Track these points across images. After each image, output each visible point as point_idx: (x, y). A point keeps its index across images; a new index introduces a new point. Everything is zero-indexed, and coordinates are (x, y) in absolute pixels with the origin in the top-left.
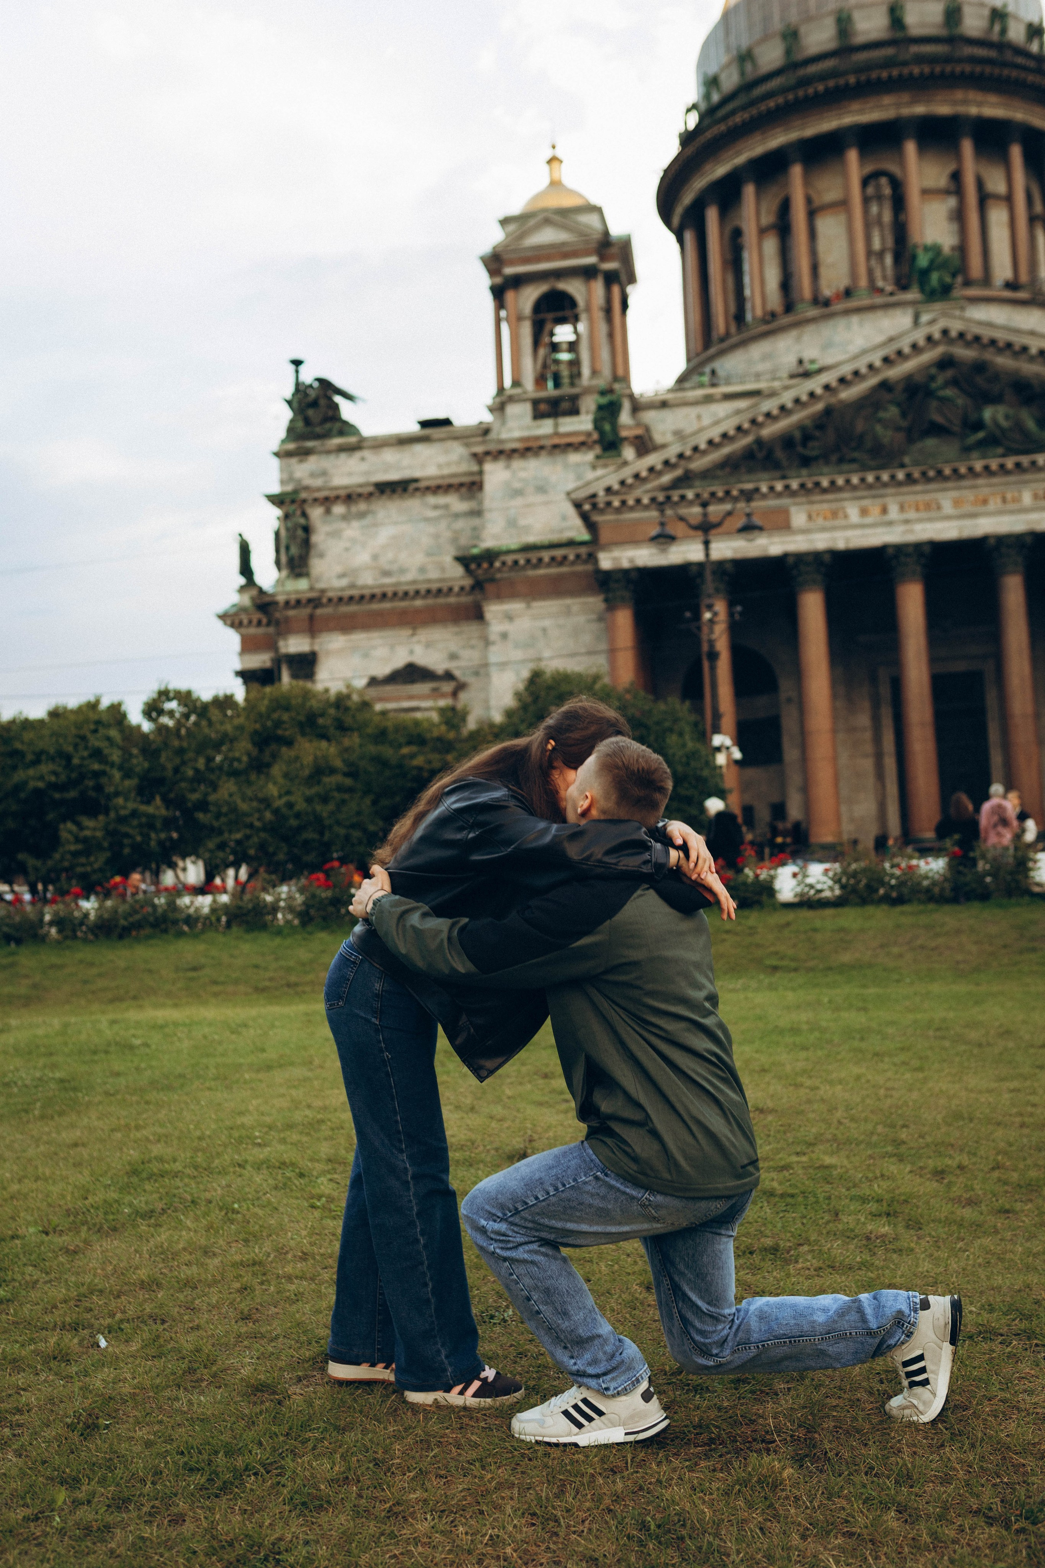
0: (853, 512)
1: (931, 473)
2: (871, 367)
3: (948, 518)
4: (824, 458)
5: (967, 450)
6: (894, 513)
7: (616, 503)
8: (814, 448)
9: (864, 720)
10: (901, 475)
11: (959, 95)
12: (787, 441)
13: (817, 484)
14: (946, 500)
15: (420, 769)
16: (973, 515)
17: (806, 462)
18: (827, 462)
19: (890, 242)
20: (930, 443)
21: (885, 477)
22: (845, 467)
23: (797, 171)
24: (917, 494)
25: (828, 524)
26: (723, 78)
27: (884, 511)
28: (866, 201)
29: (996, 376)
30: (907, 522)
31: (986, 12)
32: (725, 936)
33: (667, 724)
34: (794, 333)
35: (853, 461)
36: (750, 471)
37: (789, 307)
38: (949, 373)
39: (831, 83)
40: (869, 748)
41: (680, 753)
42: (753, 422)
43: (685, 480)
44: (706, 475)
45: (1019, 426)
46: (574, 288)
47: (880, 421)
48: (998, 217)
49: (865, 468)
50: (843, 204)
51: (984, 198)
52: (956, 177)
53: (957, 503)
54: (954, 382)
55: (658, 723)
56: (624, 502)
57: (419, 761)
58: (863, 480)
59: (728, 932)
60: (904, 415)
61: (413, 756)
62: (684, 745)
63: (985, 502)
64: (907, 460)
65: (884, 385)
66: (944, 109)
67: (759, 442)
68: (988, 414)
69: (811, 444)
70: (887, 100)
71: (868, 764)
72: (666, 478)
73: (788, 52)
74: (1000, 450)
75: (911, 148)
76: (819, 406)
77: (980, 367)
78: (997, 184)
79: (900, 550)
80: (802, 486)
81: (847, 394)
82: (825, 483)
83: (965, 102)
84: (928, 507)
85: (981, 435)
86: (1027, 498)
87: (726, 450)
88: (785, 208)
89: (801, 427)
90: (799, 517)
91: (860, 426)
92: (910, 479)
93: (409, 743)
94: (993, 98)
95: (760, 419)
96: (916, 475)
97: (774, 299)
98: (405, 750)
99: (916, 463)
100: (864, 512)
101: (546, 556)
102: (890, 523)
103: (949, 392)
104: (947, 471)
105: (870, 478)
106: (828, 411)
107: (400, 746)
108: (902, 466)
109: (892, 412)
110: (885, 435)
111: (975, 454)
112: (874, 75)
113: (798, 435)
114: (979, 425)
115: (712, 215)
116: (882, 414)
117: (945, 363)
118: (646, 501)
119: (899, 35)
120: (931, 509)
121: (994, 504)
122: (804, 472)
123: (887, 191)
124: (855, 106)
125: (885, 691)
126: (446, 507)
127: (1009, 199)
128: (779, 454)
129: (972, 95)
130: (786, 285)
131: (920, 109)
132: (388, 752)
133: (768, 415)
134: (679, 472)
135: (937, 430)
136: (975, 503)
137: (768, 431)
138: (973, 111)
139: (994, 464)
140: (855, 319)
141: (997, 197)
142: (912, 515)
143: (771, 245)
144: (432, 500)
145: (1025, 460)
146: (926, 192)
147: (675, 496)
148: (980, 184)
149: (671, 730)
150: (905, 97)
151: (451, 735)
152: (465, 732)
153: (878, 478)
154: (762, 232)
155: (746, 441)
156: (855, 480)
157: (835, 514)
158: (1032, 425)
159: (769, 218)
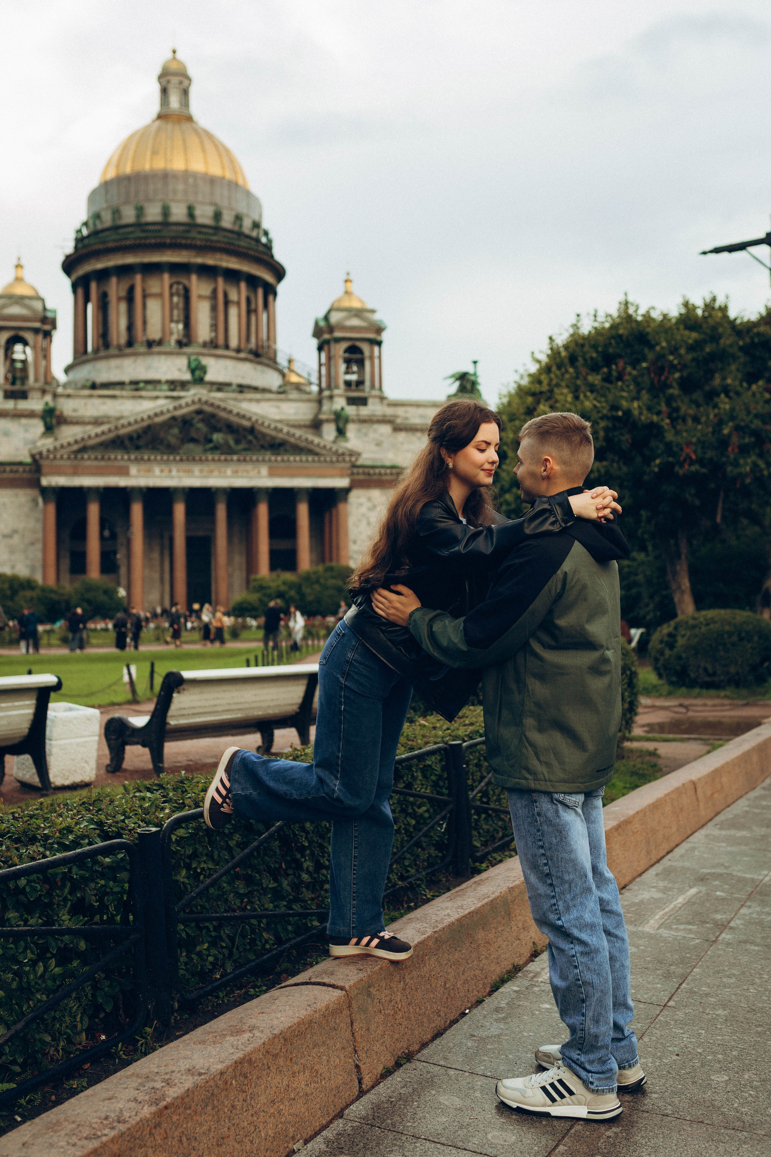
0: (157, 470)
1: (191, 458)
3: (197, 477)
4: (146, 447)
5: (205, 451)
6: (174, 473)
7: (51, 456)
8: (141, 443)
9: (156, 555)
10: (178, 458)
11: (218, 256)
12: (130, 437)
13: (142, 458)
14: (196, 469)
16: (207, 478)
17: (138, 448)
18: (147, 449)
19: (181, 317)
20: (191, 446)
21: (171, 457)
22: (155, 452)
23: (138, 278)
24: (185, 466)
25: (146, 476)
26: (103, 217)
27: (170, 471)
28: (172, 295)
29: (219, 420)
30: (179, 477)
31: (234, 216)
34: (131, 359)
35: (158, 449)
36: (113, 449)
37: (130, 343)
38: (200, 417)
39: (158, 240)
40: (158, 568)
43: (84, 449)
44: (93, 448)
45: (227, 443)
46: (29, 336)
47: (170, 433)
48: (233, 312)
49: (163, 453)
50: (160, 295)
51: (227, 303)
52: (215, 291)
53: (201, 471)
54: (202, 420)
56: (55, 457)
58: (162, 458)
60: (180, 432)
63: (212, 471)
64: (181, 451)
65: (174, 418)
66: (210, 262)
67: (118, 437)
68: (215, 436)
69: (140, 440)
70: (185, 253)
71: (156, 576)
72: (75, 447)
73: (138, 216)
74: (218, 452)
75: (194, 278)
76: (145, 424)
77: (213, 416)
78: (233, 296)
79: (176, 489)
80: (136, 458)
81: (157, 421)
82: (146, 457)
83: (221, 260)
85: (211, 445)
86: (229, 472)
87: (103, 438)
88: (131, 290)
89: (136, 431)
90: (133, 470)
91: (162, 434)
92: (181, 460)
94: (233, 259)
96: (184, 458)
97: (123, 339)
99: (184, 454)
100: (162, 471)
101: (8, 469)
102: (172, 477)
103: (200, 425)
104: (197, 458)
105: (165, 457)
106: (149, 428)
108: (178, 454)
109: (175, 431)
110: (173, 441)
111: (209, 453)
112: (179, 241)
113: (135, 435)
114: (210, 441)
115: (93, 285)
116: (171, 431)
117: (199, 412)
118: (65, 456)
119: (192, 221)
120: (189, 472)
121: (216, 473)
122: (137, 452)
123: (182, 292)
124: (169, 253)
125: (167, 542)
127: (238, 303)
128: (127, 442)
129: (225, 257)
130: (130, 328)
131: (199, 260)
133: (123, 426)
134: (81, 445)
135: (193, 440)
136: (208, 472)
137: (123, 432)
139: (216, 458)
140: (163, 358)
141: (233, 302)
142: (181, 474)
143: (123, 307)
145: (229, 457)
146: (200, 297)
147: (79, 456)
148: (226, 295)
150: (193, 253)
153: (168, 458)
154: (119, 299)
155: (111, 436)
156: (158, 458)
157: (149, 471)
158: (232, 443)
159: (123, 293)
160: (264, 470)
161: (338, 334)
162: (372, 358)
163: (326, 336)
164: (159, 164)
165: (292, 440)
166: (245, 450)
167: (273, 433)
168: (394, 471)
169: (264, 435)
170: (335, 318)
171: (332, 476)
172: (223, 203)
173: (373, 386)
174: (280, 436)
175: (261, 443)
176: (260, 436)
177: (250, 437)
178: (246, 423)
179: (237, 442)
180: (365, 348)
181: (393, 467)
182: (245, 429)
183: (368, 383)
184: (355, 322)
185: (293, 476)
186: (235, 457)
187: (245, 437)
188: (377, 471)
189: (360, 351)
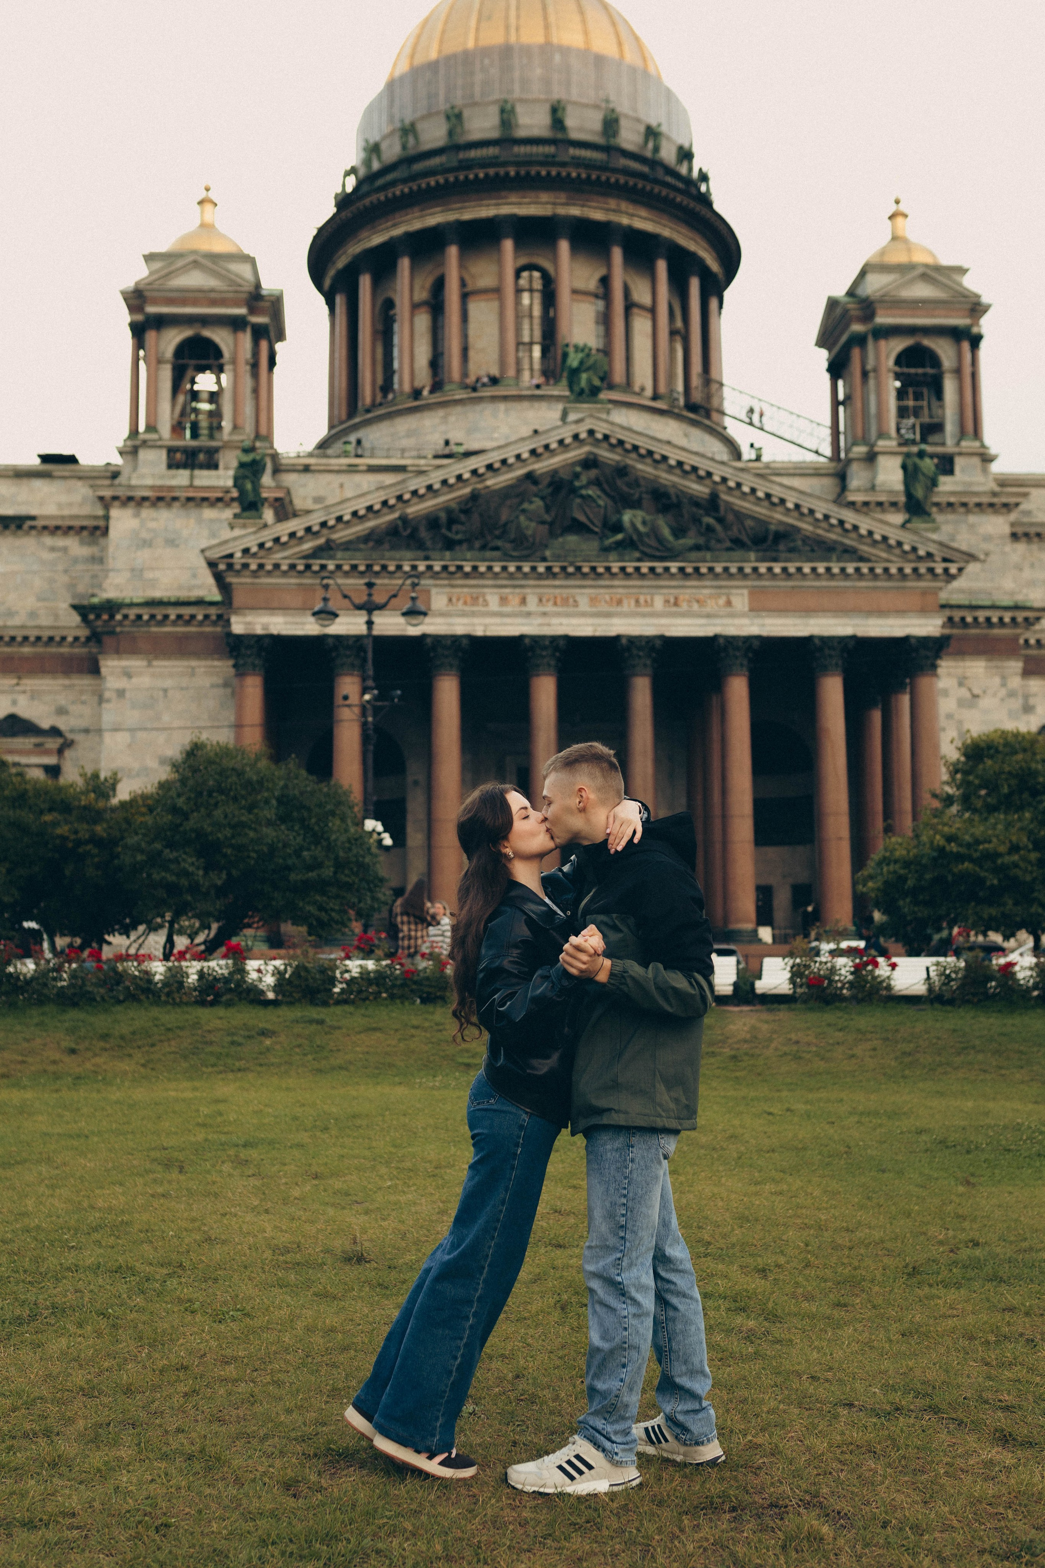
0: (493, 599)
1: (571, 570)
2: (518, 457)
3: (584, 615)
4: (468, 541)
5: (606, 550)
6: (532, 604)
7: (253, 566)
8: (458, 532)
10: (540, 568)
11: (612, 203)
12: (432, 522)
13: (460, 568)
14: (583, 595)
15: (64, 838)
16: (608, 615)
17: (450, 545)
18: (471, 548)
19: (538, 335)
20: (572, 539)
21: (526, 568)
22: (488, 554)
23: (453, 251)
24: (555, 589)
25: (467, 608)
26: (384, 146)
27: (523, 601)
28: (519, 291)
29: (636, 483)
30: (544, 614)
31: (642, 129)
32: (413, 1031)
33: (329, 807)
34: (441, 413)
35: (497, 548)
36: (393, 548)
37: (437, 386)
38: (593, 473)
39: (492, 171)
41: (343, 838)
42: (400, 498)
43: (327, 549)
44: (348, 546)
45: (655, 532)
46: (221, 337)
47: (523, 511)
48: (641, 325)
49: (506, 557)
50: (497, 291)
51: (630, 306)
52: (605, 281)
53: (593, 600)
54: (597, 482)
55: (320, 805)
56: (261, 566)
57: (63, 830)
58: (504, 568)
59: (416, 1027)
60: (548, 509)
61: (55, 824)
62: (346, 831)
63: (619, 602)
64: (548, 553)
65: (530, 477)
66: (598, 215)
67: (404, 519)
68: (627, 517)
69: (455, 527)
70: (544, 197)
72: (308, 546)
73: (451, 133)
74: (635, 554)
75: (564, 246)
76: (467, 490)
77: (622, 471)
78: (642, 294)
79: (537, 641)
80: (445, 568)
81: (494, 482)
82: (467, 568)
83: (617, 211)
84: (565, 601)
85: (620, 537)
86: (658, 603)
87: (371, 524)
88: (439, 286)
89: (446, 510)
90: (439, 599)
91: (504, 515)
92: (549, 573)
93: (51, 810)
94: (643, 213)
95: (407, 496)
96: (555, 569)
97: (423, 377)
98: (48, 818)
99: (557, 558)
100: (503, 600)
101: (173, 613)
102: (529, 614)
103: (590, 492)
104: (585, 569)
105: (511, 567)
106: (474, 497)
107: (41, 812)
108: (544, 559)
109: (537, 504)
110: (530, 527)
111: (613, 556)
112: (533, 171)
113: (443, 515)
114: (618, 528)
115: (365, 282)
116: (526, 506)
117: (589, 463)
118: (284, 568)
119: (560, 136)
120: (568, 604)
121: (628, 605)
122: (448, 554)
123: (538, 284)
124: (513, 199)
126: (65, 550)
127: (652, 311)
128: (423, 534)
129: (624, 205)
130: (436, 363)
131: (575, 211)
132: (27, 817)
133: (415, 493)
134: (321, 541)
135: (577, 527)
136: (610, 603)
137: (414, 509)
138: (625, 221)
139: (630, 567)
140: (502, 406)
141: (641, 307)
142: (549, 608)
143: (423, 321)
144: (48, 540)
145: (659, 566)
146: (576, 292)
147: (315, 565)
148: (626, 292)
149: (333, 813)
150: (562, 197)
151: (101, 804)
152: (115, 801)
153: (519, 568)
154: (415, 307)
155: (390, 517)
156: (497, 569)
157: (475, 600)
158: (666, 532)
159: (422, 294)
160: (741, 599)
161: (883, 319)
162: (958, 372)
163: (857, 328)
164: (494, 37)
165: (806, 526)
166: (697, 548)
167: (761, 511)
168: (1020, 616)
169: (740, 516)
170: (874, 284)
171: (900, 612)
172: (623, 107)
173: (962, 434)
174: (778, 516)
175: (735, 532)
176: (730, 517)
177: (709, 520)
178: (699, 489)
179: (679, 532)
180: (944, 350)
181: (1017, 607)
182: (695, 502)
183: (950, 427)
184: (922, 291)
185: (808, 611)
186: (674, 566)
187: (697, 521)
188: (982, 615)
189: (934, 360)
